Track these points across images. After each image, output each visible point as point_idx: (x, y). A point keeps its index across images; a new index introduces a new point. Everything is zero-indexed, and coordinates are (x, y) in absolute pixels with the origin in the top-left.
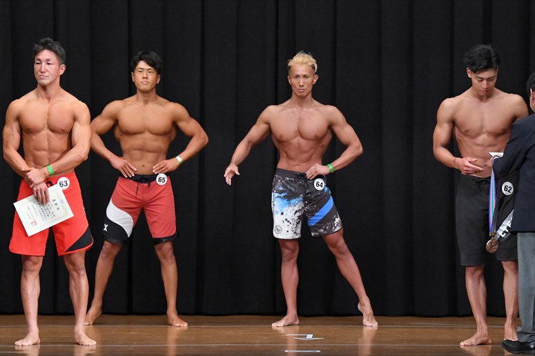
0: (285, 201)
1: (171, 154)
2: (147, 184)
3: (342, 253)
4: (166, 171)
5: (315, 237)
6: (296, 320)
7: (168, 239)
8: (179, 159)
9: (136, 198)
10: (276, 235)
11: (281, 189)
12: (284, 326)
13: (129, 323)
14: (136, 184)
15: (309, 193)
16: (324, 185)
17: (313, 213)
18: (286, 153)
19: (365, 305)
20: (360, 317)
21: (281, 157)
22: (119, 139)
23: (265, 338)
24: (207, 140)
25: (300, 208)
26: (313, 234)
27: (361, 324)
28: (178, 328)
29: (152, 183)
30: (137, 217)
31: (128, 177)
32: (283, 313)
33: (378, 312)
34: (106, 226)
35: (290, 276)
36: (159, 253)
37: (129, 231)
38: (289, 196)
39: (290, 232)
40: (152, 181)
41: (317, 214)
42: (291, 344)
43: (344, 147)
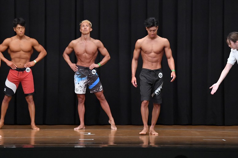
0: (80, 78)
1: (32, 59)
2: (22, 72)
3: (103, 100)
4: (30, 67)
5: (92, 94)
6: (84, 127)
7: (31, 94)
8: (35, 61)
9: (18, 78)
10: (76, 92)
11: (78, 73)
12: (79, 129)
13: (15, 128)
14: (18, 72)
15: (90, 75)
16: (96, 72)
17: (91, 84)
18: (80, 59)
19: (112, 121)
20: (110, 126)
21: (78, 61)
22: (10, 54)
23: (71, 134)
24: (46, 53)
25: (86, 81)
26: (91, 92)
27: (110, 128)
28: (35, 130)
29: (24, 72)
30: (18, 85)
31: (14, 69)
32: (79, 124)
33: (117, 124)
34: (5, 89)
35: (81, 109)
36: (27, 100)
37: (15, 91)
38: (82, 77)
39: (82, 91)
40: (24, 70)
41: (93, 84)
42: (82, 137)
43: (103, 56)
